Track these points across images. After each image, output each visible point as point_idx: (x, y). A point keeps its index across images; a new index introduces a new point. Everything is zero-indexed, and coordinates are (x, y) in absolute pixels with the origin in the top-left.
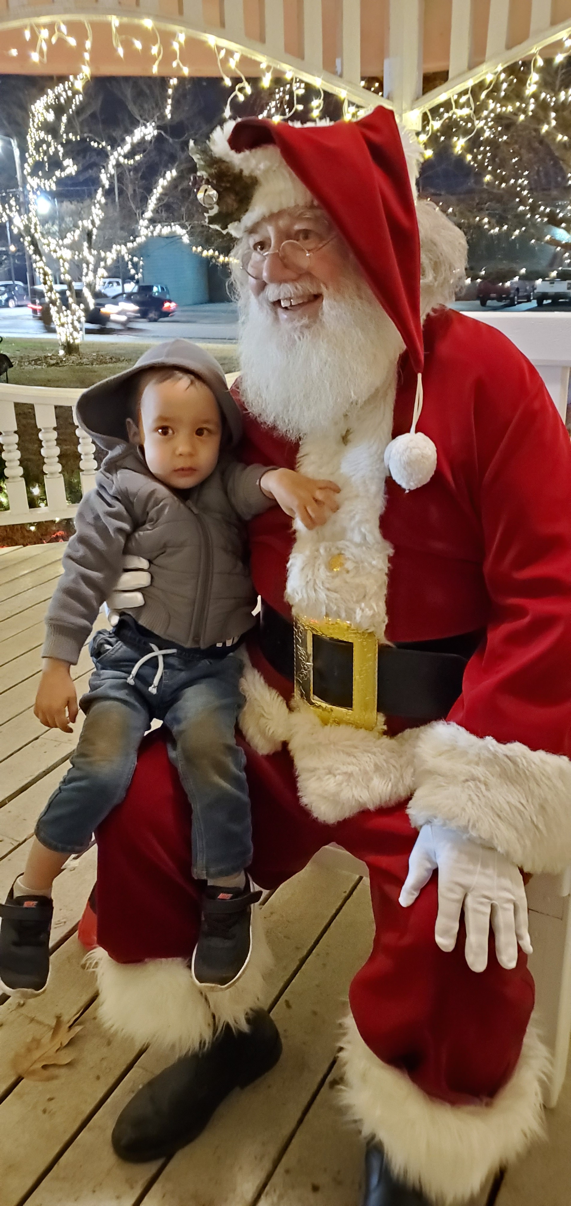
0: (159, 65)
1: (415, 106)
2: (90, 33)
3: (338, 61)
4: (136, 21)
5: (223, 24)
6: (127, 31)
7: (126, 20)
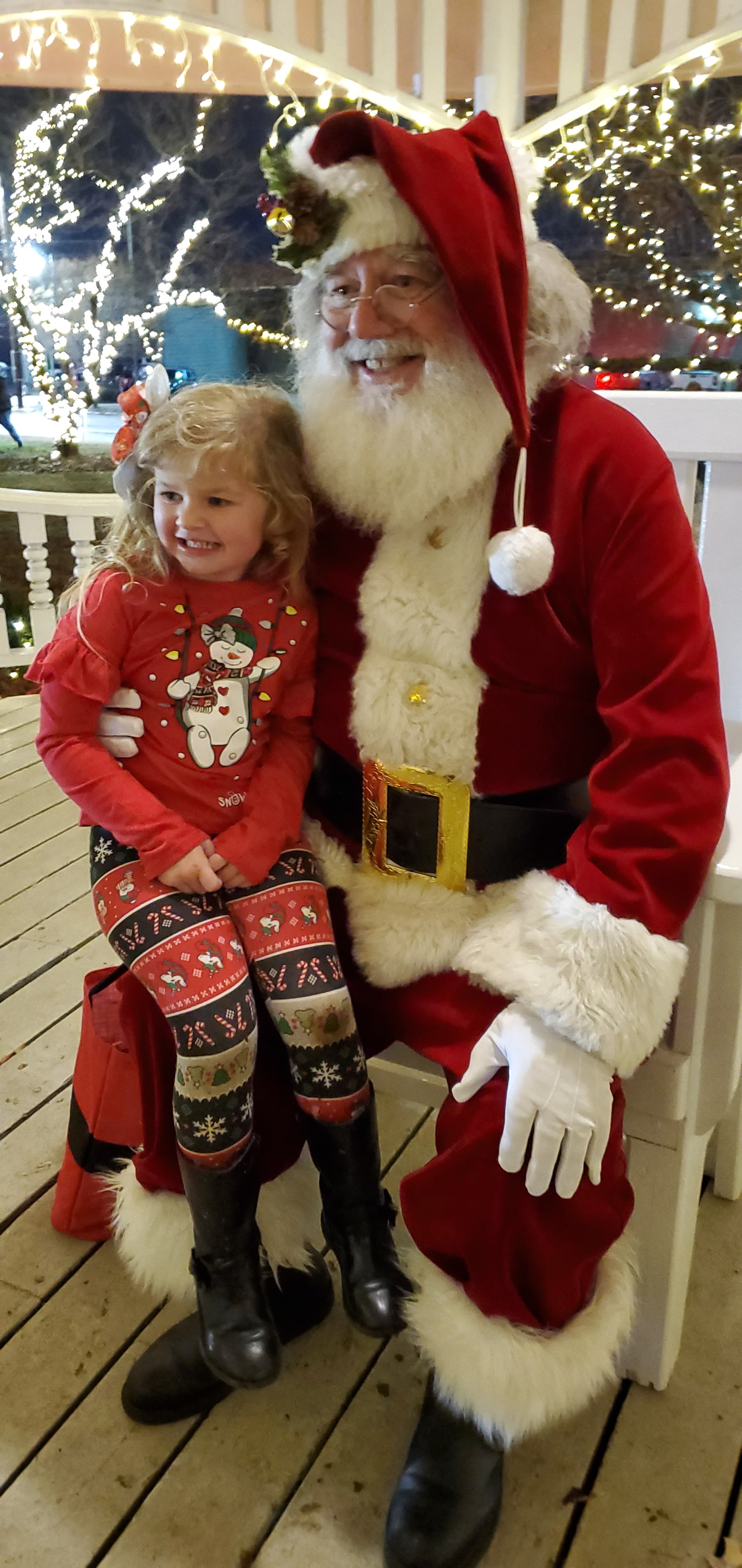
0: (187, 77)
2: (96, 32)
3: (416, 78)
4: (156, 20)
5: (268, 27)
6: (144, 32)
7: (143, 18)
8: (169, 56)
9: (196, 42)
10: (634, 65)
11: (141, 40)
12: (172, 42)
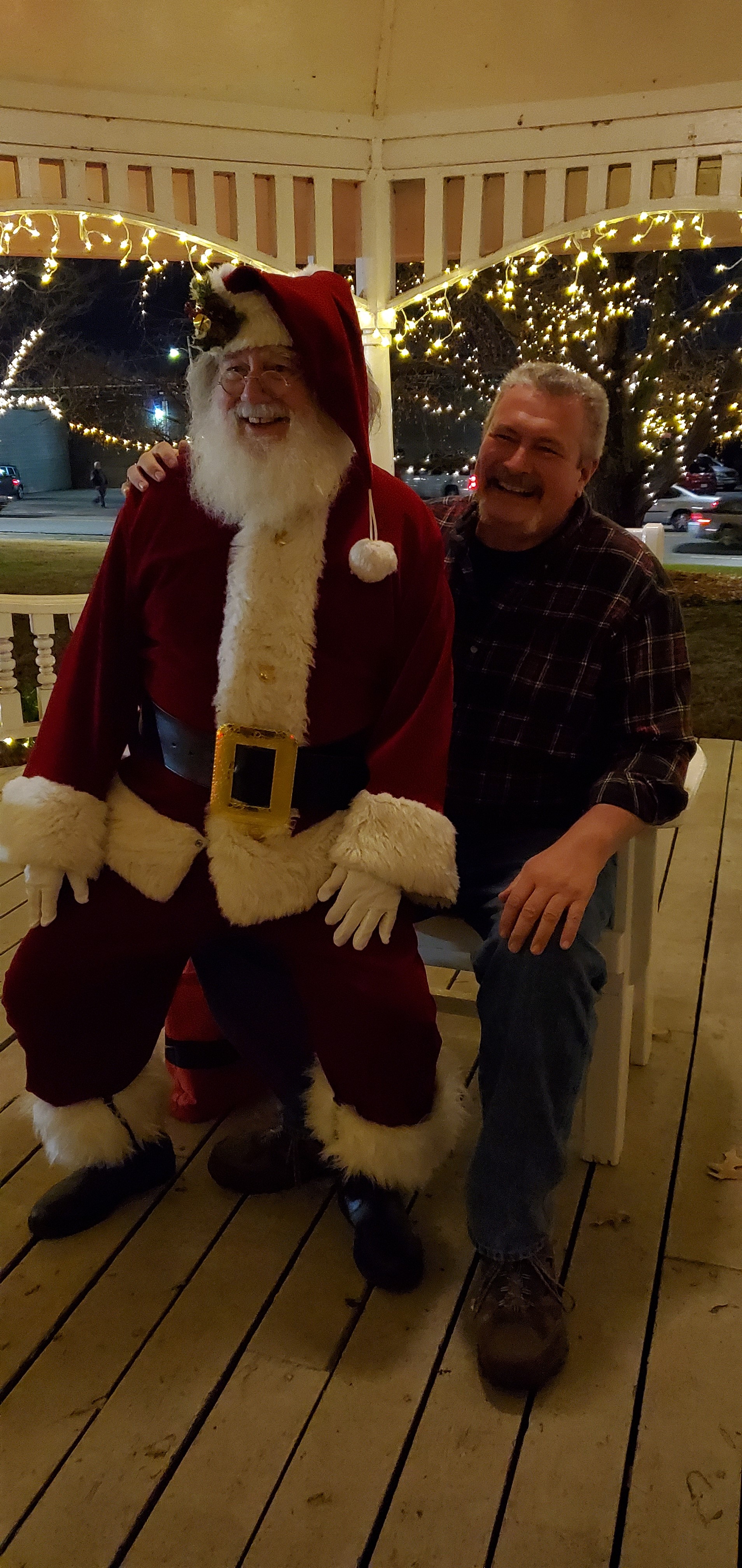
0: (129, 258)
1: (389, 305)
2: (57, 226)
3: (310, 259)
4: (105, 217)
5: (194, 222)
6: (97, 226)
7: (93, 215)
8: (115, 245)
9: (136, 234)
10: (483, 255)
11: (91, 232)
12: (118, 233)
